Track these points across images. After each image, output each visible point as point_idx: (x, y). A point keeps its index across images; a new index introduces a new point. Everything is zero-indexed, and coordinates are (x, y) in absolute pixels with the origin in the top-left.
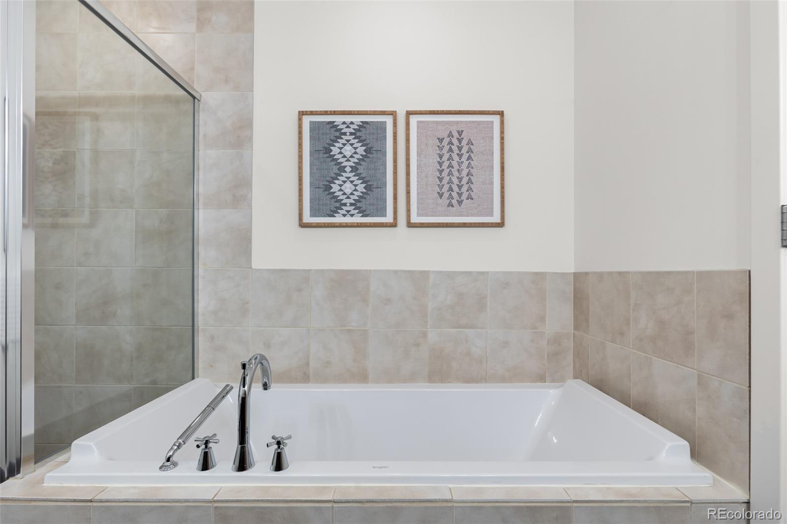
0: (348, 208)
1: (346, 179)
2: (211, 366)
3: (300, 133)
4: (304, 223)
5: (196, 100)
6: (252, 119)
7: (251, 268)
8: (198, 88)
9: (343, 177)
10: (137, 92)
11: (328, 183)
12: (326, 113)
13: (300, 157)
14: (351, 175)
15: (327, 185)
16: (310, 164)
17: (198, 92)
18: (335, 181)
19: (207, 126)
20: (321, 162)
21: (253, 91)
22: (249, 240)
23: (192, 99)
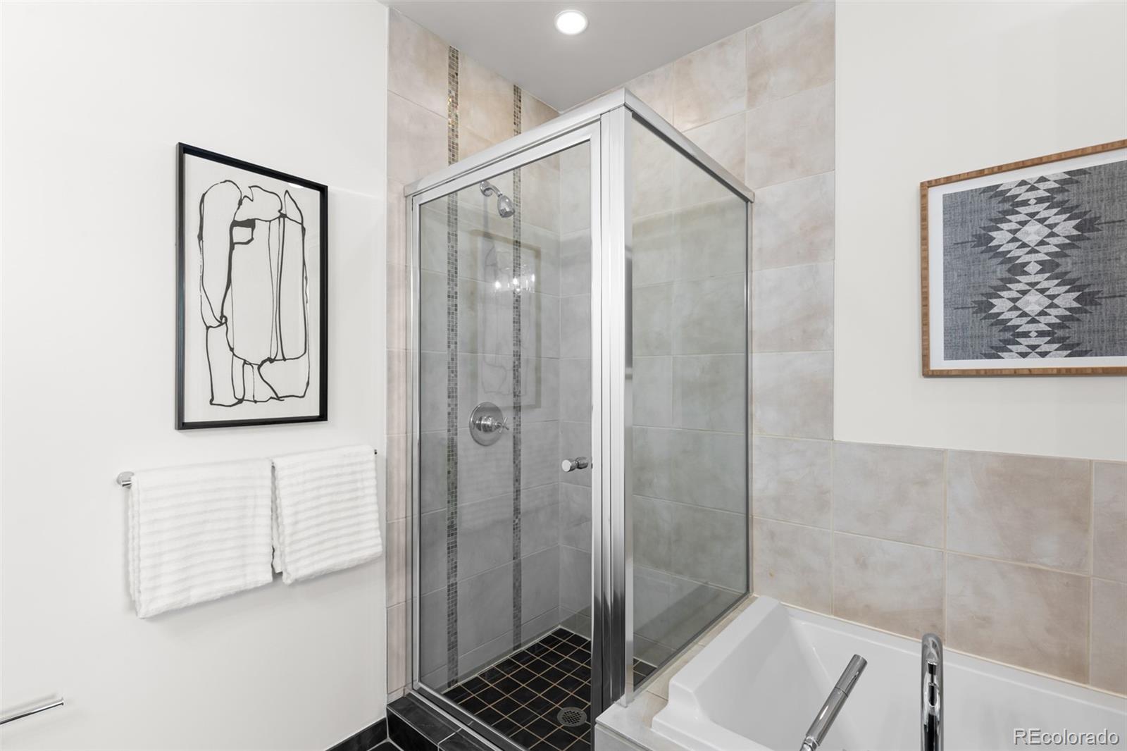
0: (1032, 342)
1: (1028, 288)
2: (771, 575)
3: (924, 219)
4: (933, 371)
5: (749, 203)
6: (833, 212)
7: (833, 440)
8: (750, 185)
9: (1021, 284)
10: (675, 209)
11: (984, 299)
12: (981, 173)
13: (925, 260)
14: (1041, 277)
15: (982, 302)
16: (945, 267)
17: (750, 191)
18: (1002, 294)
19: (764, 235)
20: (968, 262)
21: (834, 170)
22: (830, 398)
23: (744, 203)
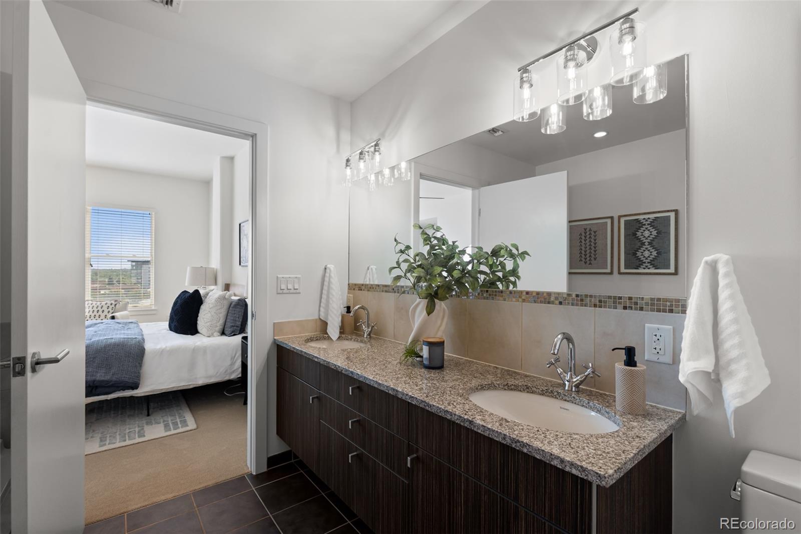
0: (646, 265)
14: (645, 241)
